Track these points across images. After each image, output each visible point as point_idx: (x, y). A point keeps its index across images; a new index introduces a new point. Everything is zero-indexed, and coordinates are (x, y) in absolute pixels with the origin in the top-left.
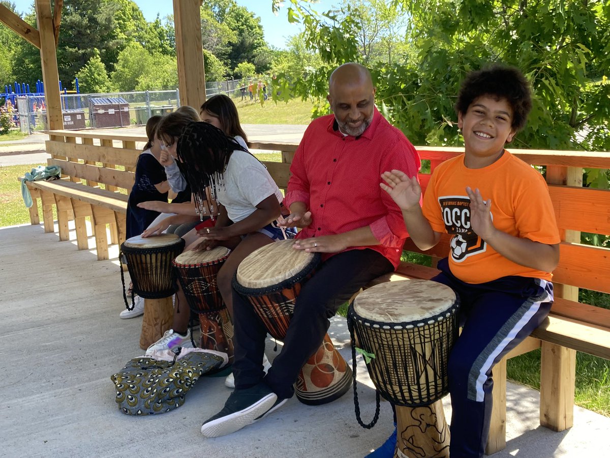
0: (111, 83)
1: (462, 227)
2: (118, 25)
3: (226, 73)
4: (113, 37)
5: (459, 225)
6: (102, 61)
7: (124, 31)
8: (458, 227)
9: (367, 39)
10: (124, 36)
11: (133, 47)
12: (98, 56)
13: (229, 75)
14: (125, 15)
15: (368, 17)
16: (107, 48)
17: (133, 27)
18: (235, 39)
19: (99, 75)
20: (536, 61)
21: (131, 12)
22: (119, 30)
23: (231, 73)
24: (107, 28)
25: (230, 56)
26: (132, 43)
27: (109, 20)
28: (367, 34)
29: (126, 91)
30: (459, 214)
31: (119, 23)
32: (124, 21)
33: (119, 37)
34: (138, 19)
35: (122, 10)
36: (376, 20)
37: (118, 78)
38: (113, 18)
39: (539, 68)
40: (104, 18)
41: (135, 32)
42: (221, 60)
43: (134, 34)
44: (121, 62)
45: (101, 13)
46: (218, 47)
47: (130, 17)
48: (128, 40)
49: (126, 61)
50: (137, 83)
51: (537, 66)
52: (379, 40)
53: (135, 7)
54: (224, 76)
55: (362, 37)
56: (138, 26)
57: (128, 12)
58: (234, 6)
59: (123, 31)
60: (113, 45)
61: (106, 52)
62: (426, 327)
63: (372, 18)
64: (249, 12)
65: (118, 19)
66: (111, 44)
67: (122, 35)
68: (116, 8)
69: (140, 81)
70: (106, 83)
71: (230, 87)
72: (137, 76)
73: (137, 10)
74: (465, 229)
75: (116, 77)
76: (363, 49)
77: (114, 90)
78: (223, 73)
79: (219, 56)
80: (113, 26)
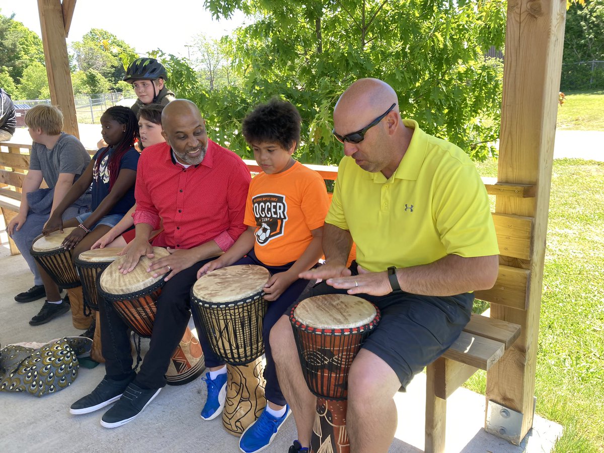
0: (19, 93)
1: (266, 216)
2: (22, 49)
3: (110, 87)
4: (18, 58)
5: (263, 216)
6: (11, 76)
7: (28, 54)
8: (263, 218)
9: (212, 67)
10: (28, 58)
11: (36, 66)
12: (6, 72)
13: (113, 89)
14: (27, 41)
15: (212, 51)
16: (14, 67)
17: (35, 51)
18: (116, 64)
19: (8, 86)
20: (331, 92)
21: (32, 39)
22: (23, 53)
23: (115, 87)
24: (13, 51)
25: (113, 75)
26: (34, 63)
27: (14, 45)
28: (212, 62)
29: (31, 99)
30: (264, 207)
31: (23, 48)
32: (27, 46)
33: (23, 58)
34: (38, 45)
35: (25, 38)
36: (218, 53)
37: (24, 89)
38: (18, 44)
39: (333, 97)
40: (11, 43)
41: (37, 54)
42: (106, 78)
43: (35, 56)
44: (25, 78)
45: (8, 39)
46: (104, 68)
47: (32, 43)
48: (31, 60)
49: (29, 77)
50: (40, 93)
51: (332, 95)
52: (221, 68)
53: (36, 36)
54: (109, 90)
55: (209, 65)
56: (39, 50)
57: (30, 39)
58: (115, 39)
59: (26, 53)
60: (19, 64)
61: (14, 69)
62: (245, 305)
63: (215, 52)
64: (127, 44)
65: (21, 45)
66: (17, 63)
67: (25, 57)
68: (20, 35)
69: (42, 91)
70: (14, 93)
71: (113, 98)
72: (40, 88)
73: (37, 38)
74: (268, 218)
75: (22, 88)
76: (209, 73)
77: (21, 98)
78: (108, 87)
79: (105, 75)
80: (18, 50)
